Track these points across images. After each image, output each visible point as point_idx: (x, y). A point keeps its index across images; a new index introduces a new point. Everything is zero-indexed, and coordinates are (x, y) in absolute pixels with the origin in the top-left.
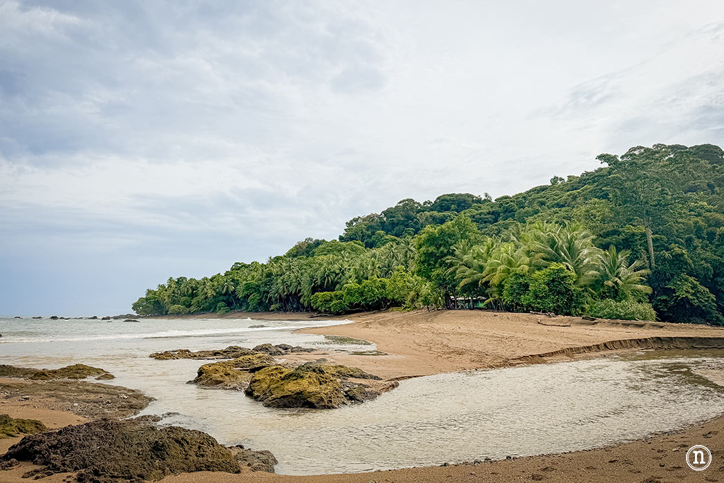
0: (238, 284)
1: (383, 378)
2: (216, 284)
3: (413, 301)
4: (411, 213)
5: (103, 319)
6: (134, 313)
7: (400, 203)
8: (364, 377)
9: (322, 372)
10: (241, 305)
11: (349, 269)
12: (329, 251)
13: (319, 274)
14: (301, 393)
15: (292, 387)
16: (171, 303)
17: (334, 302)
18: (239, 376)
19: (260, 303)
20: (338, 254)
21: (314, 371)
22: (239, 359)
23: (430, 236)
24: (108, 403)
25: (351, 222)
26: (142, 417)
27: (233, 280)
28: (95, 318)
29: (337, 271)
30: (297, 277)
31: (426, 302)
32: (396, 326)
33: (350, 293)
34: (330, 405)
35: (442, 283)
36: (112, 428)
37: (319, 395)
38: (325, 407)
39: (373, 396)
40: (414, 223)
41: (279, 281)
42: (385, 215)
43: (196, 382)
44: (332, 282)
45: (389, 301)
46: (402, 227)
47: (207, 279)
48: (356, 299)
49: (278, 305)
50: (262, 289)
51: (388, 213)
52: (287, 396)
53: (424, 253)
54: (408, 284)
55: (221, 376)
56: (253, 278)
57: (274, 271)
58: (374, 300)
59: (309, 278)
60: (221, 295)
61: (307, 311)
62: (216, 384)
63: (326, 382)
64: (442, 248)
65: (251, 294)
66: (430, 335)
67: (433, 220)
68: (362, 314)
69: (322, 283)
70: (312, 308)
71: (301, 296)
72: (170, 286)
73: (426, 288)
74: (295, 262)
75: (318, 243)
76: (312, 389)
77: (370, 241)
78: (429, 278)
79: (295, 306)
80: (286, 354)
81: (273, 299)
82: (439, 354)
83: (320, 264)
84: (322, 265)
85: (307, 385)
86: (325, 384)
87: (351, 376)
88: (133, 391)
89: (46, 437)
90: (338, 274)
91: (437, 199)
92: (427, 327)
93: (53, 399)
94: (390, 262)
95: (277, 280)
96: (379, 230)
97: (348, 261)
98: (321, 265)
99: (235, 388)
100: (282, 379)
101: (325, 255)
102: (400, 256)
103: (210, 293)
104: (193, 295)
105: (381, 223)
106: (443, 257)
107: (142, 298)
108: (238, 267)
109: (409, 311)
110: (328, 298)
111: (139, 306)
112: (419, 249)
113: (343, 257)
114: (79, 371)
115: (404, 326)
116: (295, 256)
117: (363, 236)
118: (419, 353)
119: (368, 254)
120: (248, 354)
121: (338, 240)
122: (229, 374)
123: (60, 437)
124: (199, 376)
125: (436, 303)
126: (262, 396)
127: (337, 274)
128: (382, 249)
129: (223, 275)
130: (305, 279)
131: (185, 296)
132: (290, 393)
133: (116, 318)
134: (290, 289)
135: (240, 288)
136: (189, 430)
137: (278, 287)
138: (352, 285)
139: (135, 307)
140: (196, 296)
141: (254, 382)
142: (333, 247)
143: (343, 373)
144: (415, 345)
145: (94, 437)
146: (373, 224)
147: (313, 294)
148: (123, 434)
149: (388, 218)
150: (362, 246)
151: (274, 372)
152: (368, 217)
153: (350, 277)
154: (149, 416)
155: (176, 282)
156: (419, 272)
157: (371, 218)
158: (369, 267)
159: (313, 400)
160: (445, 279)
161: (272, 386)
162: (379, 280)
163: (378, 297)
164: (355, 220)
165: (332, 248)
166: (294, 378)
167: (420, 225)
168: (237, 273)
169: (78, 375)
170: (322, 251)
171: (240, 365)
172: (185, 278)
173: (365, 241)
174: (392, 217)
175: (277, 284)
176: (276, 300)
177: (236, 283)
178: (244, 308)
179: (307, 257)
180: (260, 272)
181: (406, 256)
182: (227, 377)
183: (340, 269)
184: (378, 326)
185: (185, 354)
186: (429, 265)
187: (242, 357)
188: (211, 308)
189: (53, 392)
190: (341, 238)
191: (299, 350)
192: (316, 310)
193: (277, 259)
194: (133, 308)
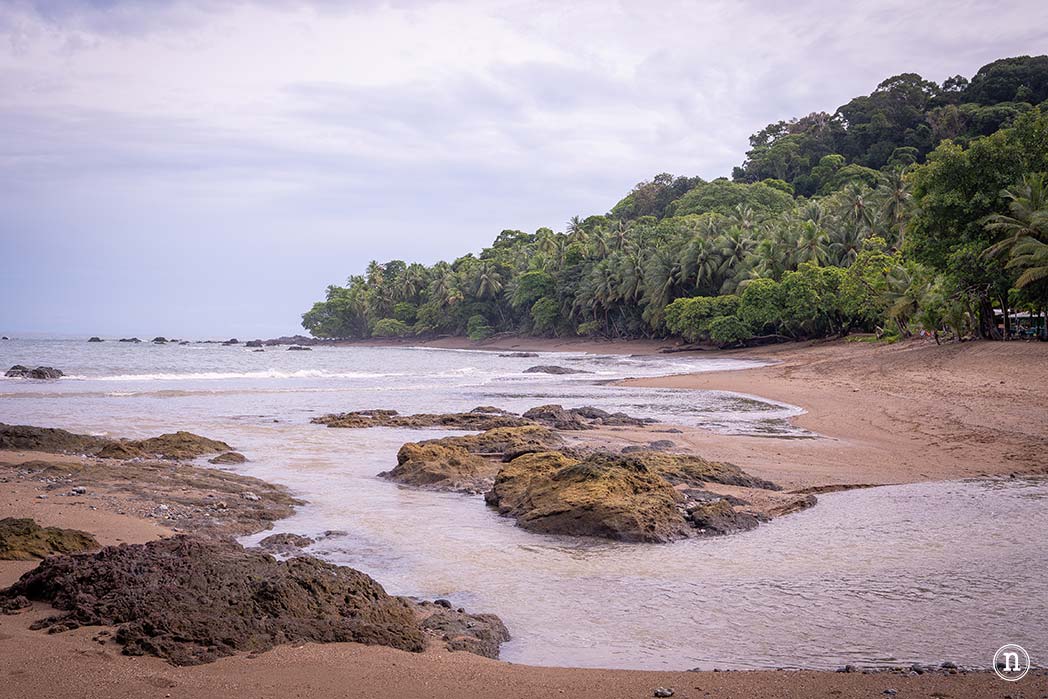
0: (509, 277)
1: (784, 486)
2: (463, 275)
3: (903, 320)
4: (912, 108)
5: (249, 344)
6: (307, 334)
7: (885, 84)
8: (741, 482)
9: (641, 468)
10: (517, 322)
11: (755, 246)
12: (707, 205)
13: (684, 256)
14: (590, 508)
15: (573, 495)
16: (377, 315)
17: (718, 319)
18: (479, 468)
19: (557, 319)
20: (730, 210)
21: (624, 465)
22: (491, 433)
23: (949, 166)
24: (222, 506)
25: (763, 135)
26: (278, 536)
27: (498, 269)
28: (234, 341)
29: (726, 251)
30: (634, 264)
31: (934, 322)
32: (853, 376)
33: (753, 299)
34: (650, 535)
35: (973, 278)
36: (189, 553)
37: (627, 514)
38: (638, 539)
39: (751, 522)
40: (919, 135)
41: (596, 271)
42: (846, 116)
43: (393, 475)
44: (714, 275)
45: (846, 319)
46: (886, 145)
47: (444, 265)
48: (768, 315)
49: (593, 324)
50: (559, 289)
51: (856, 110)
52: (562, 512)
53: (932, 208)
54: (893, 281)
55: (443, 466)
56: (540, 264)
57: (585, 249)
58: (810, 316)
59: (660, 267)
60: (475, 299)
61: (658, 337)
62: (433, 480)
63: (649, 489)
64: (978, 196)
65: (537, 299)
66: (927, 399)
67: (968, 124)
68: (780, 347)
69: (692, 278)
70: (668, 332)
71: (643, 306)
72: (372, 280)
73: (935, 289)
74: (632, 228)
75: (684, 185)
76: (616, 501)
77: (807, 179)
78: (941, 266)
79: (630, 327)
80: (591, 428)
81: (583, 311)
82: (935, 440)
83: (685, 235)
84: (692, 236)
85: (602, 492)
86: (645, 494)
87: (713, 479)
88: (271, 487)
89: (76, 562)
90: (729, 256)
91: (980, 71)
92: (924, 379)
93: (126, 495)
94: (851, 228)
95: (591, 268)
96: (830, 153)
97: (752, 227)
98: (688, 236)
99: (468, 492)
100: (556, 479)
101: (700, 213)
102: (878, 216)
103: (453, 295)
104: (418, 300)
105: (835, 135)
106: (977, 217)
107: (319, 304)
108: (509, 241)
109: (891, 343)
110: (704, 311)
111: (316, 320)
112: (921, 197)
113: (740, 218)
114: (183, 445)
115: (872, 376)
116: (631, 216)
117: (790, 168)
118: (888, 437)
119: (798, 210)
120: (510, 424)
121: (731, 179)
122: (458, 463)
123: (98, 563)
124: (400, 464)
125: (956, 326)
126: (515, 510)
127: (725, 258)
128: (834, 196)
129: (478, 257)
130: (652, 267)
131: (403, 300)
132: (568, 507)
133: (273, 343)
134: (621, 289)
135: (514, 285)
136: (334, 566)
137: (593, 285)
138: (760, 281)
139: (308, 321)
140: (426, 301)
141: (502, 481)
142: (718, 195)
143: (695, 473)
144: (884, 418)
145: (155, 568)
146: (816, 139)
147: (671, 301)
148: (208, 566)
149: (852, 123)
150: (788, 191)
151: (545, 463)
152: (804, 121)
153: (756, 264)
154: (290, 536)
155: (385, 272)
156: (918, 253)
157: (810, 124)
158: (801, 241)
159: (616, 524)
160: (981, 270)
161: (534, 491)
162: (822, 270)
163: (819, 310)
164: (773, 129)
165: (716, 196)
166: (579, 478)
167: (932, 138)
168: (507, 253)
169: (179, 452)
170: (692, 206)
171: (489, 446)
172: (401, 263)
173: (796, 179)
174: (862, 120)
175: (592, 278)
176: (592, 312)
177: (505, 274)
178: (523, 328)
179: (660, 218)
180: (554, 250)
181: (891, 214)
182: (454, 470)
183: (733, 246)
184: (812, 375)
185: (387, 418)
186: (944, 235)
187: (495, 430)
188: (456, 326)
189: (128, 482)
190: (738, 173)
191: (622, 420)
192: (677, 336)
193: (592, 222)
194: (304, 324)
